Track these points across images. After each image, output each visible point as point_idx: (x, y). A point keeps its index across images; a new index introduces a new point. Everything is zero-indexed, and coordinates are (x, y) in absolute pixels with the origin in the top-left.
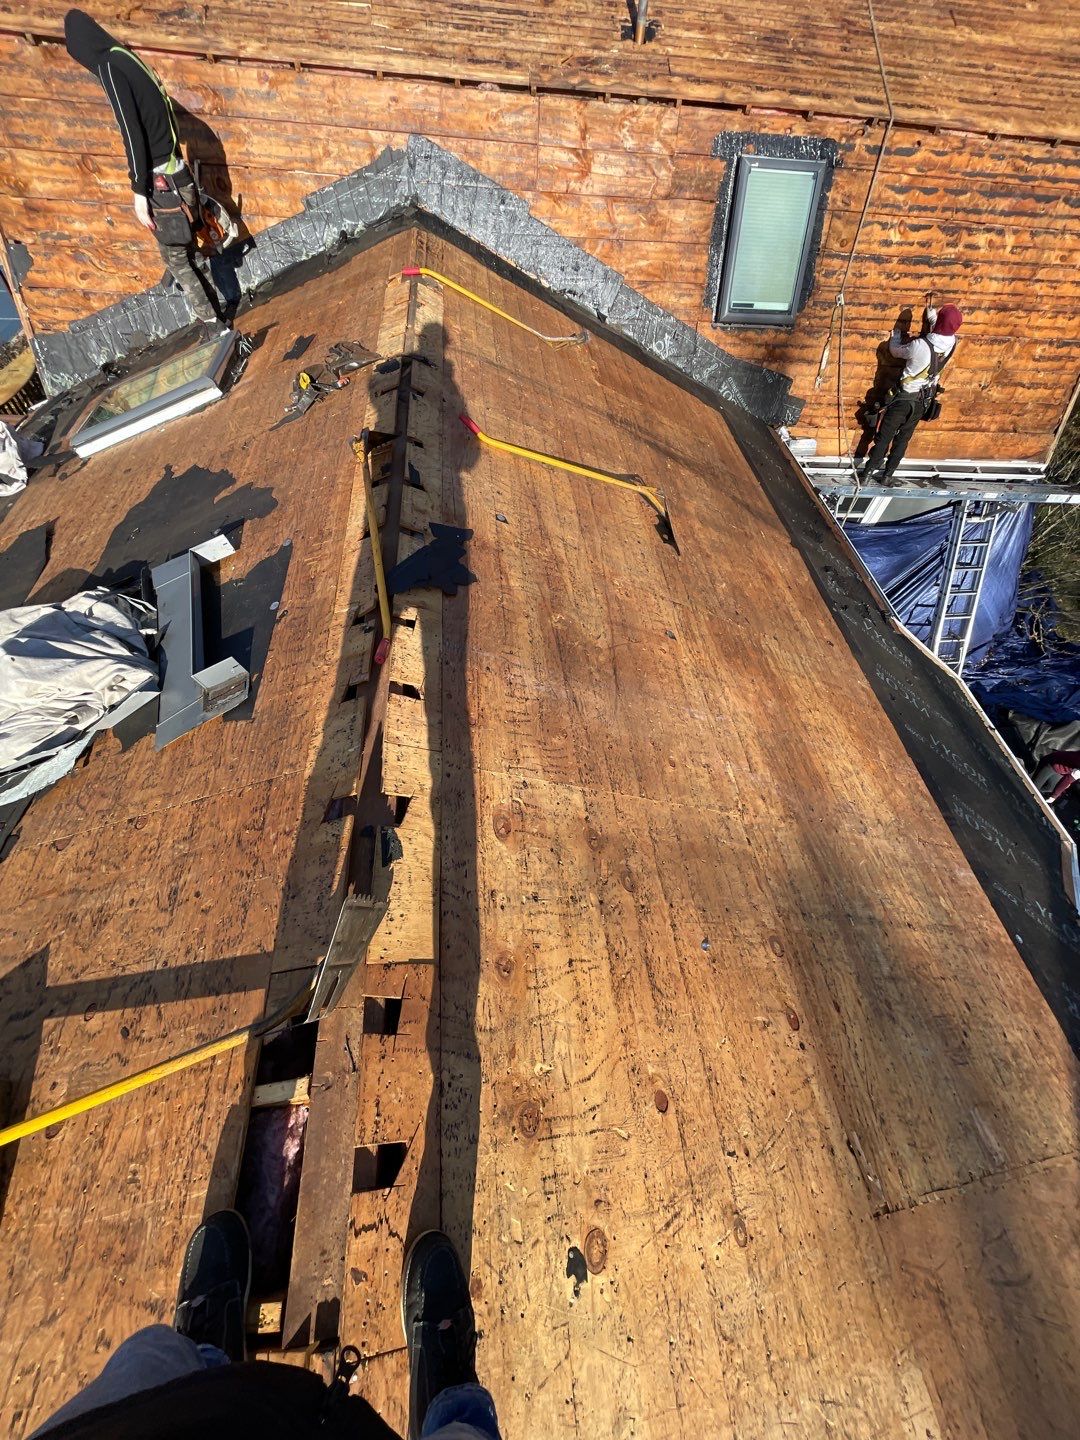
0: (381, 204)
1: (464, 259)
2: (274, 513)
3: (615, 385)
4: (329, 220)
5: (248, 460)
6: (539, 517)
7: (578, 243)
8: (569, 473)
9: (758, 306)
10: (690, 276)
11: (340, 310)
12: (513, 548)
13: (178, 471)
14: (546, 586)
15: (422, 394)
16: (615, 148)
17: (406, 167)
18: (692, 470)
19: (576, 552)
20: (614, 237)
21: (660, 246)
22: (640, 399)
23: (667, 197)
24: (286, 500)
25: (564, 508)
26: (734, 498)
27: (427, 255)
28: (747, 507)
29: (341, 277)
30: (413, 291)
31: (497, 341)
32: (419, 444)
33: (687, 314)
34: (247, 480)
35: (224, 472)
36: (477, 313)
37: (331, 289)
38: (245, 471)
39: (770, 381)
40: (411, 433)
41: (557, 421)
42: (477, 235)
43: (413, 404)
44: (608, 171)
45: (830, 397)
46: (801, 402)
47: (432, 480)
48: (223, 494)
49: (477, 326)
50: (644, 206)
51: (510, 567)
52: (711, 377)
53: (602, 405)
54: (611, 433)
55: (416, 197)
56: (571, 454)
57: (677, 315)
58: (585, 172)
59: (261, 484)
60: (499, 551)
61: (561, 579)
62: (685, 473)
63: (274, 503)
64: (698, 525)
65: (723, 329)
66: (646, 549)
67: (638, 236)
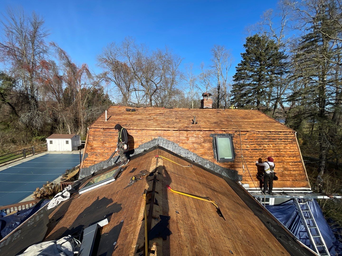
0: (152, 145)
1: (167, 153)
2: (121, 211)
3: (199, 175)
4: (143, 148)
5: (117, 196)
6: (187, 211)
7: (188, 150)
8: (192, 198)
9: (225, 158)
10: (211, 154)
11: (142, 163)
12: (181, 221)
13: (100, 198)
14: (191, 234)
15: (158, 181)
16: (193, 136)
17: (157, 140)
18: (221, 194)
19: (197, 222)
20: (194, 148)
21: (203, 149)
22: (205, 178)
23: (203, 142)
24: (124, 208)
25: (192, 208)
26: (234, 201)
27: (160, 153)
28: (238, 203)
29: (144, 157)
30: (157, 160)
31: (174, 168)
32: (157, 193)
33: (212, 160)
34: (116, 201)
35: (111, 199)
36: (169, 163)
37: (141, 159)
38: (116, 199)
39: (233, 172)
40: (156, 190)
41: (188, 185)
42: (169, 149)
43: (156, 183)
44: (192, 139)
45: (248, 175)
46: (241, 176)
47: (160, 202)
48: (109, 205)
49: (169, 165)
50: (200, 144)
51: (181, 228)
52: (219, 172)
53: (197, 180)
54: (200, 186)
55: (159, 144)
56: (192, 193)
57: (209, 160)
58: (188, 140)
59: (119, 203)
60: (177, 223)
61: (195, 231)
62: (220, 195)
63: (121, 208)
64: (227, 210)
65: (219, 162)
66: (216, 219)
67: (199, 148)
